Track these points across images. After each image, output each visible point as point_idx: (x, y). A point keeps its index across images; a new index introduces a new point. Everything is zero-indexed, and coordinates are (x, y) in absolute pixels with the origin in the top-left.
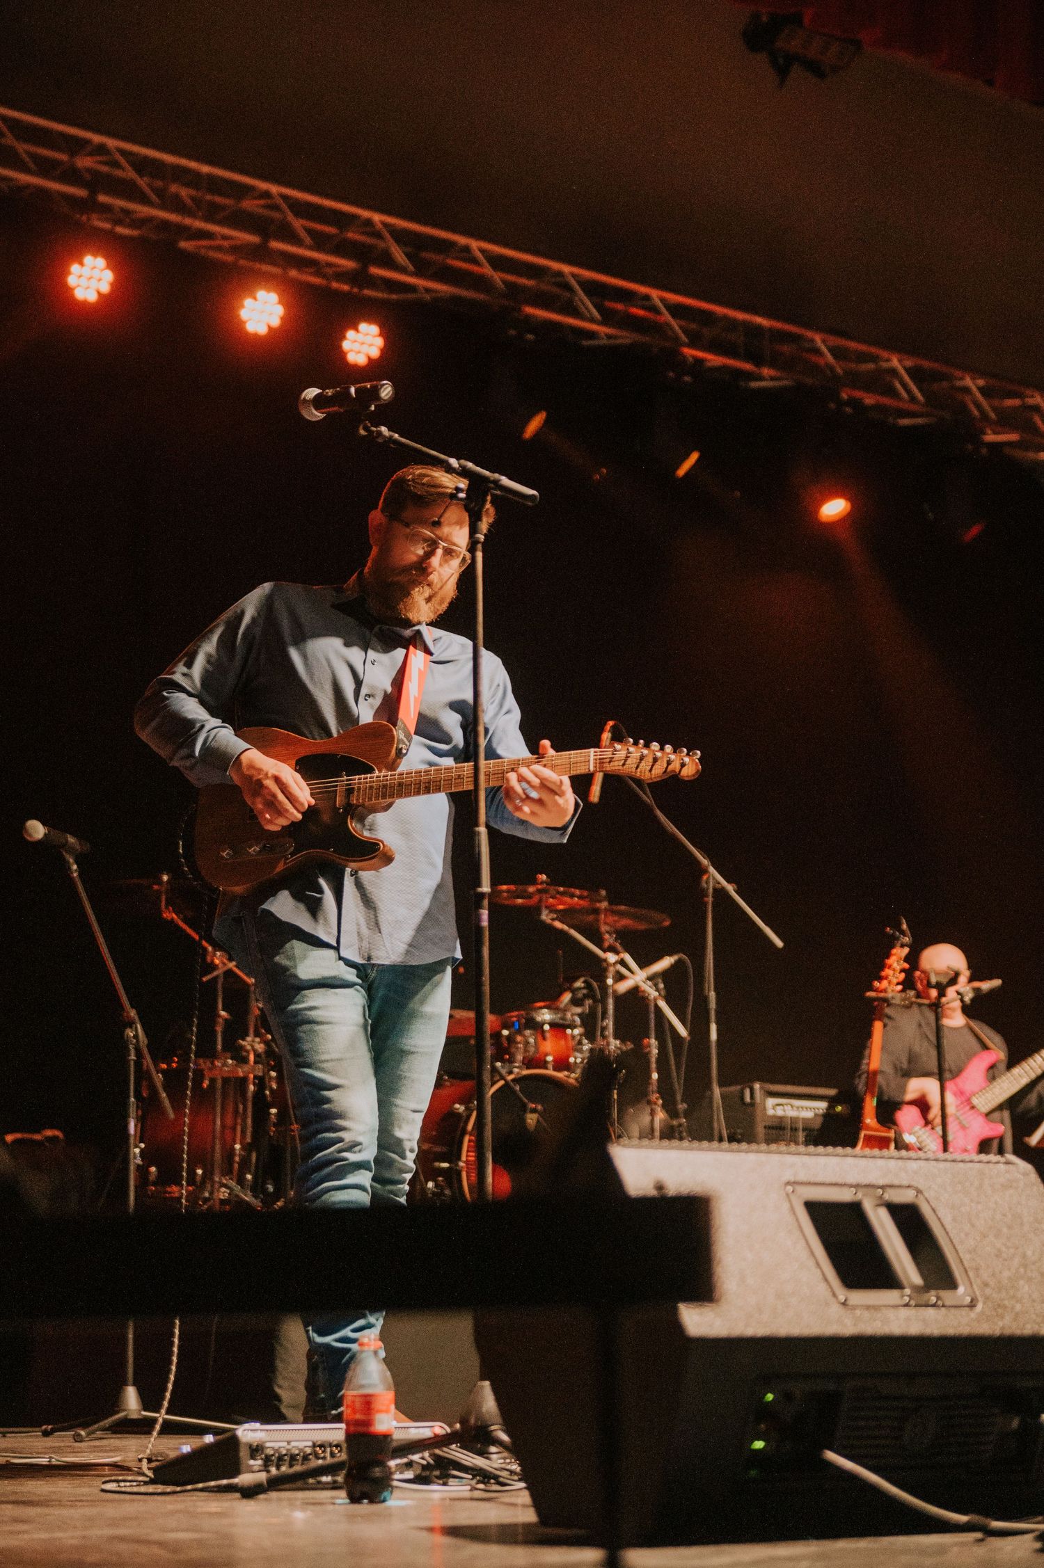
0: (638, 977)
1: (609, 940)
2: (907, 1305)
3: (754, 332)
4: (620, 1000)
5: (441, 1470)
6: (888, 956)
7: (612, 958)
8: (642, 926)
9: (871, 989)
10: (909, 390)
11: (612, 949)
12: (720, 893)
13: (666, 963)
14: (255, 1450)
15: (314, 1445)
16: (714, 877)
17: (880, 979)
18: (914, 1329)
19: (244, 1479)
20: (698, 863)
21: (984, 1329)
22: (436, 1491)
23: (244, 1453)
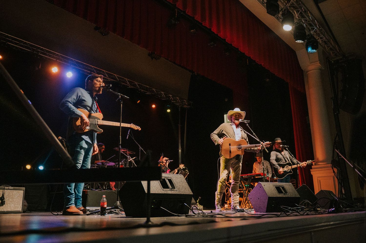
0: (131, 159)
1: (128, 155)
2: (170, 190)
3: (147, 88)
4: (129, 162)
5: (111, 212)
6: (161, 157)
7: (129, 157)
8: (132, 153)
9: (159, 161)
10: (163, 95)
11: (128, 156)
12: (141, 150)
13: (134, 158)
14: (88, 210)
15: (95, 210)
16: (140, 148)
17: (160, 160)
18: (171, 193)
19: (87, 213)
20: (139, 146)
21: (178, 193)
22: (110, 215)
23: (87, 210)
